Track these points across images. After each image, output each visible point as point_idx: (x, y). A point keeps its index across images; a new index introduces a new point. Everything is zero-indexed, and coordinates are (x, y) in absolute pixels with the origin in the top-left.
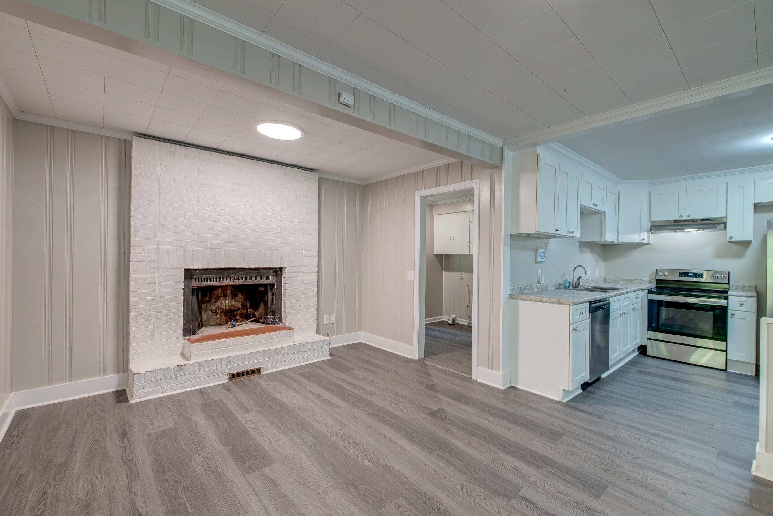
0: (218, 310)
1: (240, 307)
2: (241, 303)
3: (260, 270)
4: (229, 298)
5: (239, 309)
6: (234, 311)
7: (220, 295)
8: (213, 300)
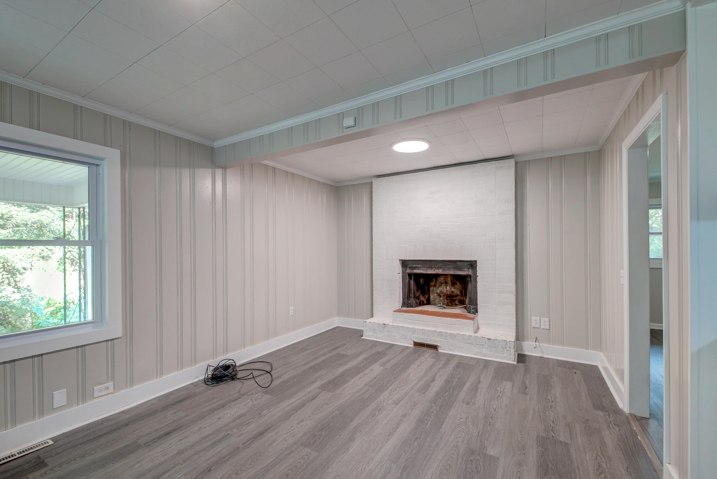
0: (441, 294)
1: (458, 294)
2: (459, 291)
3: (456, 263)
4: (449, 285)
5: (457, 295)
6: (453, 296)
7: (442, 282)
8: (437, 285)
